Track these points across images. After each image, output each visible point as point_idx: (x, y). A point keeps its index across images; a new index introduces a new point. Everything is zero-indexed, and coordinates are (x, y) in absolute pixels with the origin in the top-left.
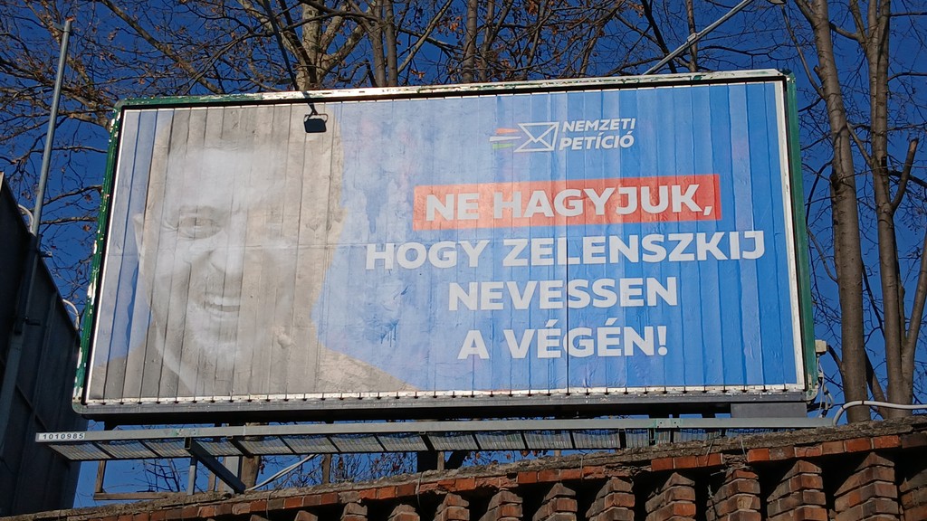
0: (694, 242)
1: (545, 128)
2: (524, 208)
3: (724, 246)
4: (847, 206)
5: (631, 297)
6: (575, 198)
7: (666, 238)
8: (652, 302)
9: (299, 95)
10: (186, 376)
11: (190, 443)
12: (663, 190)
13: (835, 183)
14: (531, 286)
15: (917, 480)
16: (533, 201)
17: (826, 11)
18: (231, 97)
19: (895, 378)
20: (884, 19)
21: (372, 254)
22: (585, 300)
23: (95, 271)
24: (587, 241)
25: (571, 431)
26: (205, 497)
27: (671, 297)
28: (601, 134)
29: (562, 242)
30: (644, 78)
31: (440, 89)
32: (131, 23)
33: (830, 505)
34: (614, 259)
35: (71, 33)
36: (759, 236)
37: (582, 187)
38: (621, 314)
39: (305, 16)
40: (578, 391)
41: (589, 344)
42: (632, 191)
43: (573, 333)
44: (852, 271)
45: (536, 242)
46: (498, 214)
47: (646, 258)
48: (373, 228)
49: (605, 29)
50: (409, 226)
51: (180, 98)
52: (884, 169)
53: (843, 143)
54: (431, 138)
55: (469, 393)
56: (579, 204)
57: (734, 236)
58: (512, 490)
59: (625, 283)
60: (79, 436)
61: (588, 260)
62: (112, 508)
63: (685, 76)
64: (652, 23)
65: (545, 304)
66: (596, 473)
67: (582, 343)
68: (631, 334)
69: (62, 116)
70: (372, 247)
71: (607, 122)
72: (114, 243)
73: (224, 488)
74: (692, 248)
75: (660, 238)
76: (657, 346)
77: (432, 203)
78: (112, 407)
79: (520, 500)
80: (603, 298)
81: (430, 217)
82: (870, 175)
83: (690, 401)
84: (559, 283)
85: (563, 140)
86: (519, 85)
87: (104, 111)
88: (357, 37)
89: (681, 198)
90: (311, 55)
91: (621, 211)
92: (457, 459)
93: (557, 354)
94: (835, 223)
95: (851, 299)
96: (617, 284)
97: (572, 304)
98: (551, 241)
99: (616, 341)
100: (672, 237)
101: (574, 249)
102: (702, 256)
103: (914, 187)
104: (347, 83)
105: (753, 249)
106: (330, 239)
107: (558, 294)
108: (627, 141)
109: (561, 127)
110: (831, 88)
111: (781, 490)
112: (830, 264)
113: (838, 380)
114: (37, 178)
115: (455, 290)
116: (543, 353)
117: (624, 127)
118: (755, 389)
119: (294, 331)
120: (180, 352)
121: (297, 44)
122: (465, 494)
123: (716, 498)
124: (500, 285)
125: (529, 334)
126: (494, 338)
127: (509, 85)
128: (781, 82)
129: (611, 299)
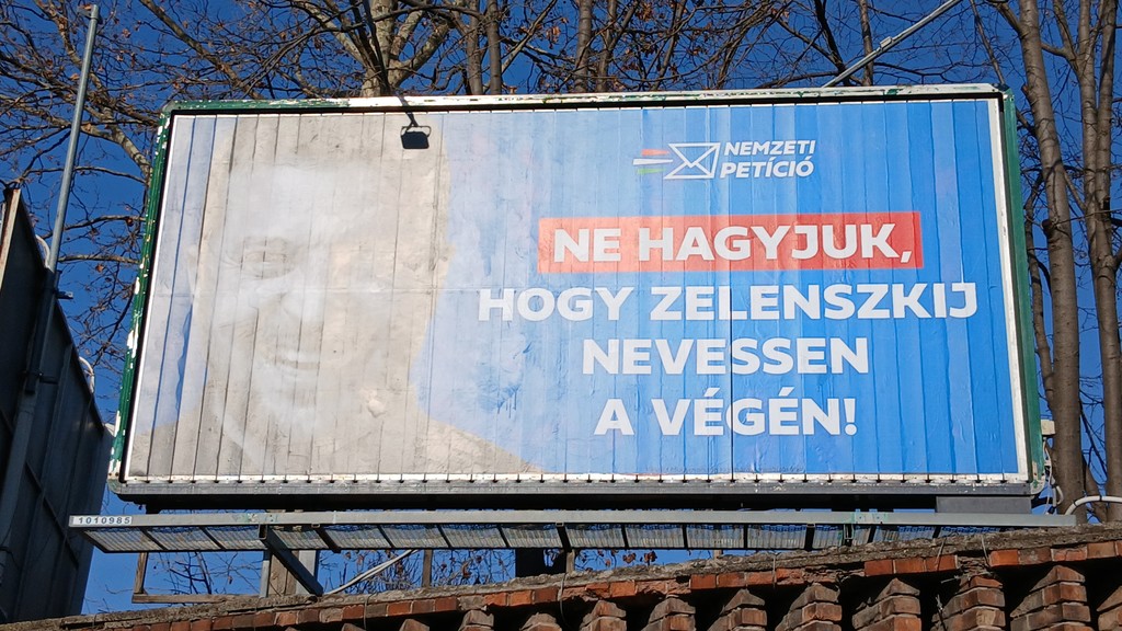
0: (889, 295)
1: (703, 149)
2: (676, 249)
3: (927, 300)
4: (1061, 257)
5: (811, 362)
6: (741, 237)
7: (854, 290)
8: (837, 368)
10: (253, 450)
12: (850, 230)
13: (1049, 230)
14: (686, 345)
16: (688, 240)
21: (486, 300)
22: (753, 364)
23: (138, 316)
24: (756, 291)
26: (282, 600)
27: (861, 363)
28: (772, 158)
29: (724, 291)
30: (825, 91)
31: (571, 98)
34: (790, 314)
36: (970, 290)
37: (748, 224)
38: (798, 381)
40: (745, 478)
41: (759, 419)
42: (811, 231)
43: (739, 405)
45: (692, 291)
46: (644, 256)
47: (829, 313)
48: (489, 270)
50: (533, 268)
51: (244, 102)
53: (1057, 180)
54: (560, 159)
55: (608, 477)
56: (745, 245)
57: (939, 289)
58: (682, 597)
59: (803, 344)
61: (757, 314)
62: (163, 613)
63: (877, 90)
64: (826, 27)
65: (703, 368)
66: (792, 578)
67: (750, 417)
68: (810, 408)
70: (486, 293)
71: (780, 144)
73: (300, 590)
74: (887, 302)
75: (847, 289)
76: (843, 423)
77: (562, 239)
78: (159, 486)
79: (692, 610)
80: (777, 363)
81: (559, 257)
83: (886, 492)
84: (721, 343)
85: (725, 165)
86: (671, 95)
91: (797, 254)
93: (719, 431)
96: (794, 345)
97: (737, 369)
98: (710, 290)
99: (792, 416)
100: (862, 288)
101: (739, 301)
102: (899, 313)
105: (962, 305)
106: (434, 282)
107: (719, 356)
108: (805, 168)
109: (723, 149)
110: (1042, 112)
115: (591, 349)
116: (701, 429)
117: (802, 151)
118: (967, 479)
119: (388, 395)
120: (244, 423)
123: (946, 611)
124: (647, 343)
125: (683, 405)
126: (640, 410)
127: (657, 95)
128: (996, 101)
129: (786, 365)
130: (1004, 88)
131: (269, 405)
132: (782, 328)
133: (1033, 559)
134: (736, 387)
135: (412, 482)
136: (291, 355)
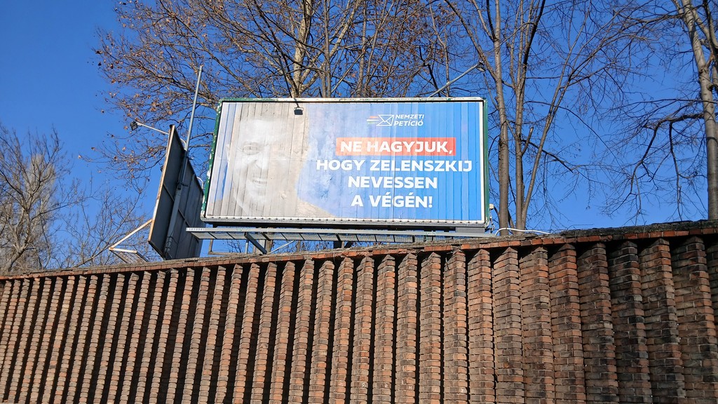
0: (444, 165)
1: (389, 117)
2: (379, 148)
3: (456, 166)
4: (504, 152)
5: (419, 185)
6: (399, 145)
7: (434, 162)
8: (427, 187)
9: (292, 100)
10: (246, 208)
11: (246, 233)
12: (434, 143)
13: (500, 144)
14: (381, 178)
15: (526, 258)
16: (383, 146)
17: (501, 75)
18: (266, 99)
19: (519, 220)
20: (523, 79)
21: (319, 164)
22: (401, 185)
23: (211, 166)
24: (403, 162)
25: (394, 235)
26: (252, 255)
27: (435, 186)
28: (410, 120)
29: (393, 162)
30: (429, 99)
31: (348, 99)
32: (226, 68)
33: (492, 267)
34: (413, 169)
35: (202, 71)
36: (470, 163)
37: (402, 141)
38: (415, 191)
39: (295, 69)
40: (397, 220)
41: (402, 202)
42: (421, 143)
43: (396, 198)
44: (505, 179)
45: (383, 162)
46: (369, 150)
47: (426, 169)
48: (320, 154)
49: (414, 79)
50: (334, 153)
51: (245, 99)
52: (520, 138)
53: (504, 128)
54: (344, 119)
55: (355, 219)
56: (400, 147)
57: (460, 163)
58: (370, 257)
59: (417, 179)
60: (203, 230)
61: (403, 169)
62: (215, 258)
63: (444, 99)
64: (432, 77)
65: (386, 186)
66: (403, 251)
67: (399, 202)
68: (418, 199)
69: (198, 104)
70: (319, 161)
71: (413, 115)
72: (218, 155)
73: (259, 252)
74: (444, 166)
75: (432, 162)
76: (428, 204)
77: (343, 145)
78: (216, 219)
79: (373, 261)
80: (408, 185)
81: (342, 150)
82: (514, 141)
84: (391, 178)
85: (395, 122)
86: (379, 99)
87: (214, 103)
88: (315, 78)
89: (441, 147)
90: (297, 84)
91: (417, 151)
92: (349, 244)
93: (389, 206)
94: (499, 159)
95: (504, 189)
96: (414, 179)
97: (396, 186)
98: (389, 161)
99: (412, 202)
100: (436, 162)
101: (398, 165)
102: (447, 170)
103: (531, 146)
104: (311, 96)
105: (467, 168)
106: (303, 157)
107: (391, 182)
108: (420, 123)
109: (395, 116)
110: (501, 106)
111: (473, 260)
112: (497, 175)
113: (497, 220)
114: (187, 128)
115: (351, 179)
116: (384, 205)
117: (420, 118)
118: (465, 222)
119: (288, 193)
120: (243, 199)
121: (292, 80)
122: (352, 258)
123: (448, 262)
124: (368, 178)
125: (379, 197)
126: (365, 198)
127: (375, 99)
128: (482, 103)
129: (411, 185)
130: (484, 98)
131: (251, 195)
132: (411, 174)
133: (474, 247)
134: (396, 192)
135: (294, 220)
136: (258, 180)
